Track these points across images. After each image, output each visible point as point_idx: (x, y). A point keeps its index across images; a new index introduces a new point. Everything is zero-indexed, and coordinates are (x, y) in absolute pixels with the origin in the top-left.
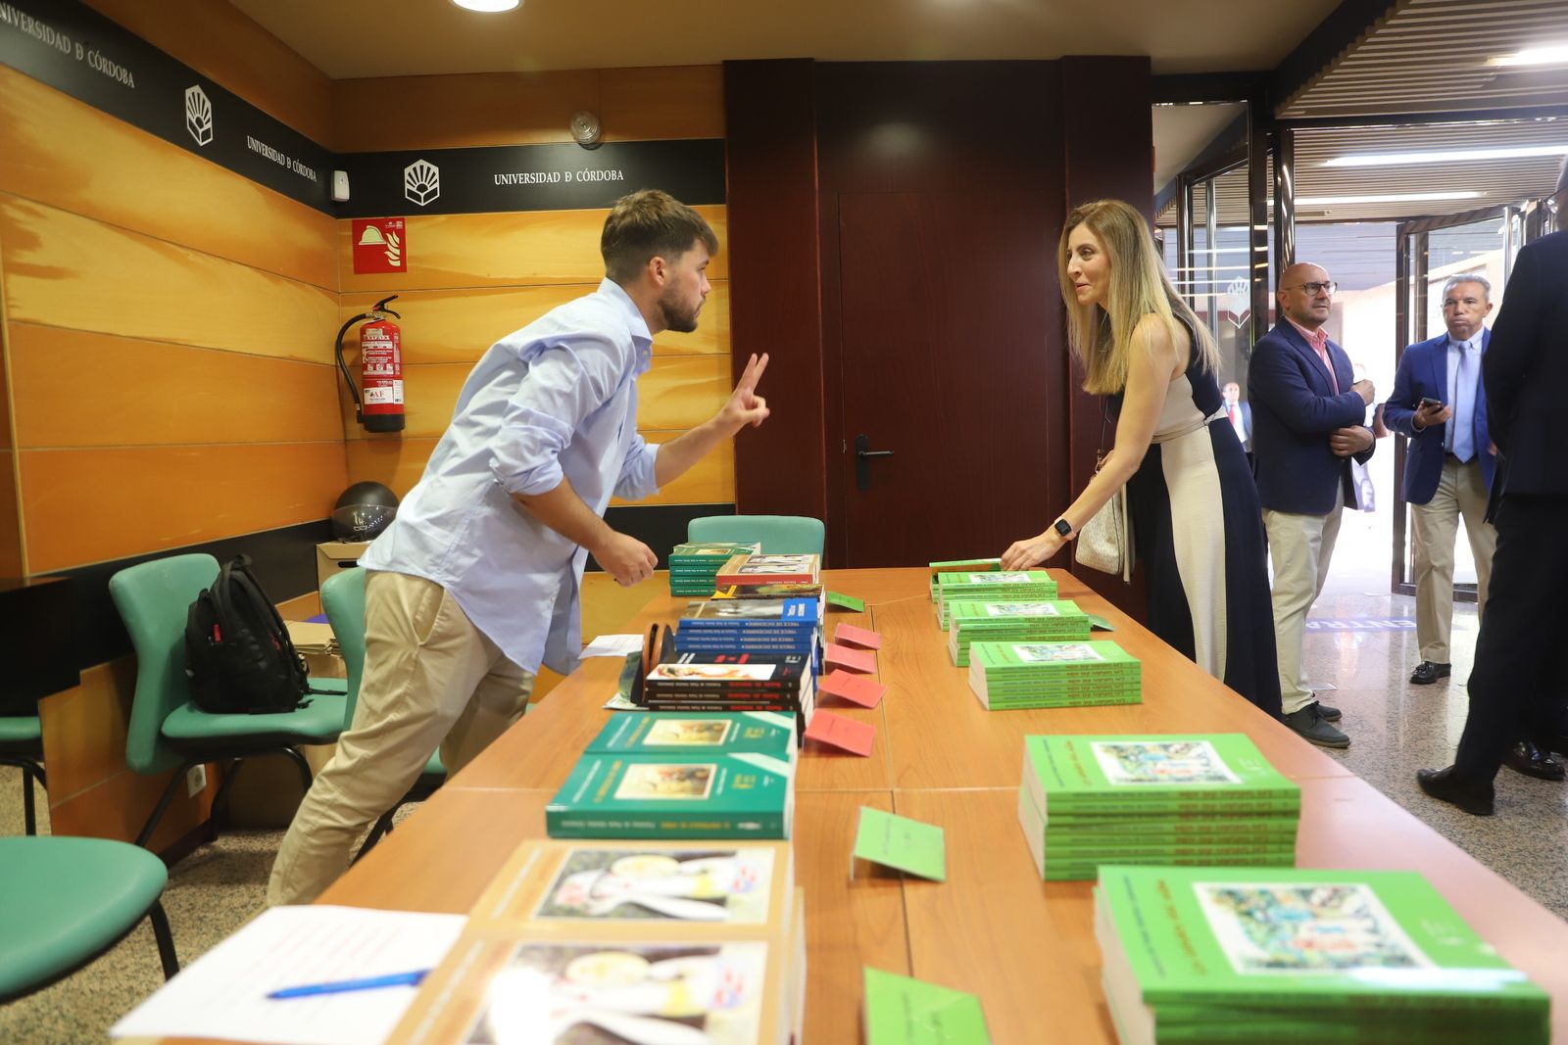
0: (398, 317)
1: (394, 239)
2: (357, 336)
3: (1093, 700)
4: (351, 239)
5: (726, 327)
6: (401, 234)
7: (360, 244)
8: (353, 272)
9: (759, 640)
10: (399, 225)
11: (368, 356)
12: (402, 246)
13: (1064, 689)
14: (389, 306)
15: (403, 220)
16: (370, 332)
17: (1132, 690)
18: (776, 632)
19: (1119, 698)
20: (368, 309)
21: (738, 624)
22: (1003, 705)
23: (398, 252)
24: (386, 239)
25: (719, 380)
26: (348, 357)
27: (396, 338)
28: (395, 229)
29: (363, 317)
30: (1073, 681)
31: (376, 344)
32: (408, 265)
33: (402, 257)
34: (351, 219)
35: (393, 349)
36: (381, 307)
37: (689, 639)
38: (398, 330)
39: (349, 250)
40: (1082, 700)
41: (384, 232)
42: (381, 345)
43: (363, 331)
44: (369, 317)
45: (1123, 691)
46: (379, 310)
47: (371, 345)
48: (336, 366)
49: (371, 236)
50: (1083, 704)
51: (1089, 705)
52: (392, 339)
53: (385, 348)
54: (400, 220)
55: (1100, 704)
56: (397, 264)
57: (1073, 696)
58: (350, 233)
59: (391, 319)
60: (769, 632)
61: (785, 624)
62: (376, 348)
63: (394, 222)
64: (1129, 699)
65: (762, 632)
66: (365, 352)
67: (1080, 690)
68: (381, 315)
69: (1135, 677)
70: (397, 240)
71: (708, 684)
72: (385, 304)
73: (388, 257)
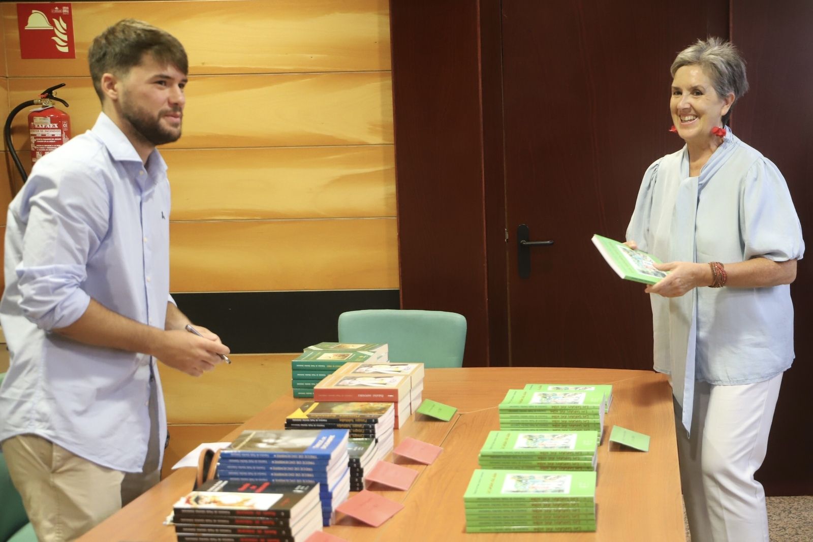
0: (67, 105)
1: (61, 25)
2: (25, 122)
3: (554, 527)
4: (16, 23)
5: (390, 119)
6: (68, 19)
7: (26, 28)
8: (20, 57)
9: (285, 469)
10: (65, 10)
11: (36, 143)
12: (69, 32)
13: (529, 517)
14: (56, 93)
15: (69, 6)
16: (38, 120)
17: (587, 520)
18: (298, 463)
19: (576, 526)
20: (35, 94)
21: (267, 456)
22: (478, 529)
23: (65, 38)
24: (53, 24)
25: (385, 170)
26: (17, 141)
27: (65, 125)
28: (61, 15)
29: (31, 103)
30: (536, 511)
31: (44, 132)
32: (76, 51)
33: (70, 43)
34: (15, 3)
35: (61, 137)
36: (49, 94)
37: (229, 467)
38: (67, 118)
39: (15, 34)
40: (544, 527)
41: (51, 17)
42: (49, 133)
43: (31, 119)
44: (38, 104)
45: (579, 520)
46: (47, 97)
47: (39, 133)
48: (6, 151)
49: (37, 21)
50: (545, 530)
51: (550, 531)
52: (60, 127)
53: (53, 137)
54: (66, 5)
55: (560, 531)
56: (65, 50)
57: (537, 524)
58: (16, 17)
59: (59, 106)
60: (292, 462)
61: (306, 457)
62: (44, 136)
63: (60, 7)
64: (584, 527)
65: (287, 462)
66: (33, 140)
67: (543, 518)
68: (49, 103)
69: (589, 509)
70: (65, 26)
71: (220, 512)
72: (53, 92)
73: (55, 43)
